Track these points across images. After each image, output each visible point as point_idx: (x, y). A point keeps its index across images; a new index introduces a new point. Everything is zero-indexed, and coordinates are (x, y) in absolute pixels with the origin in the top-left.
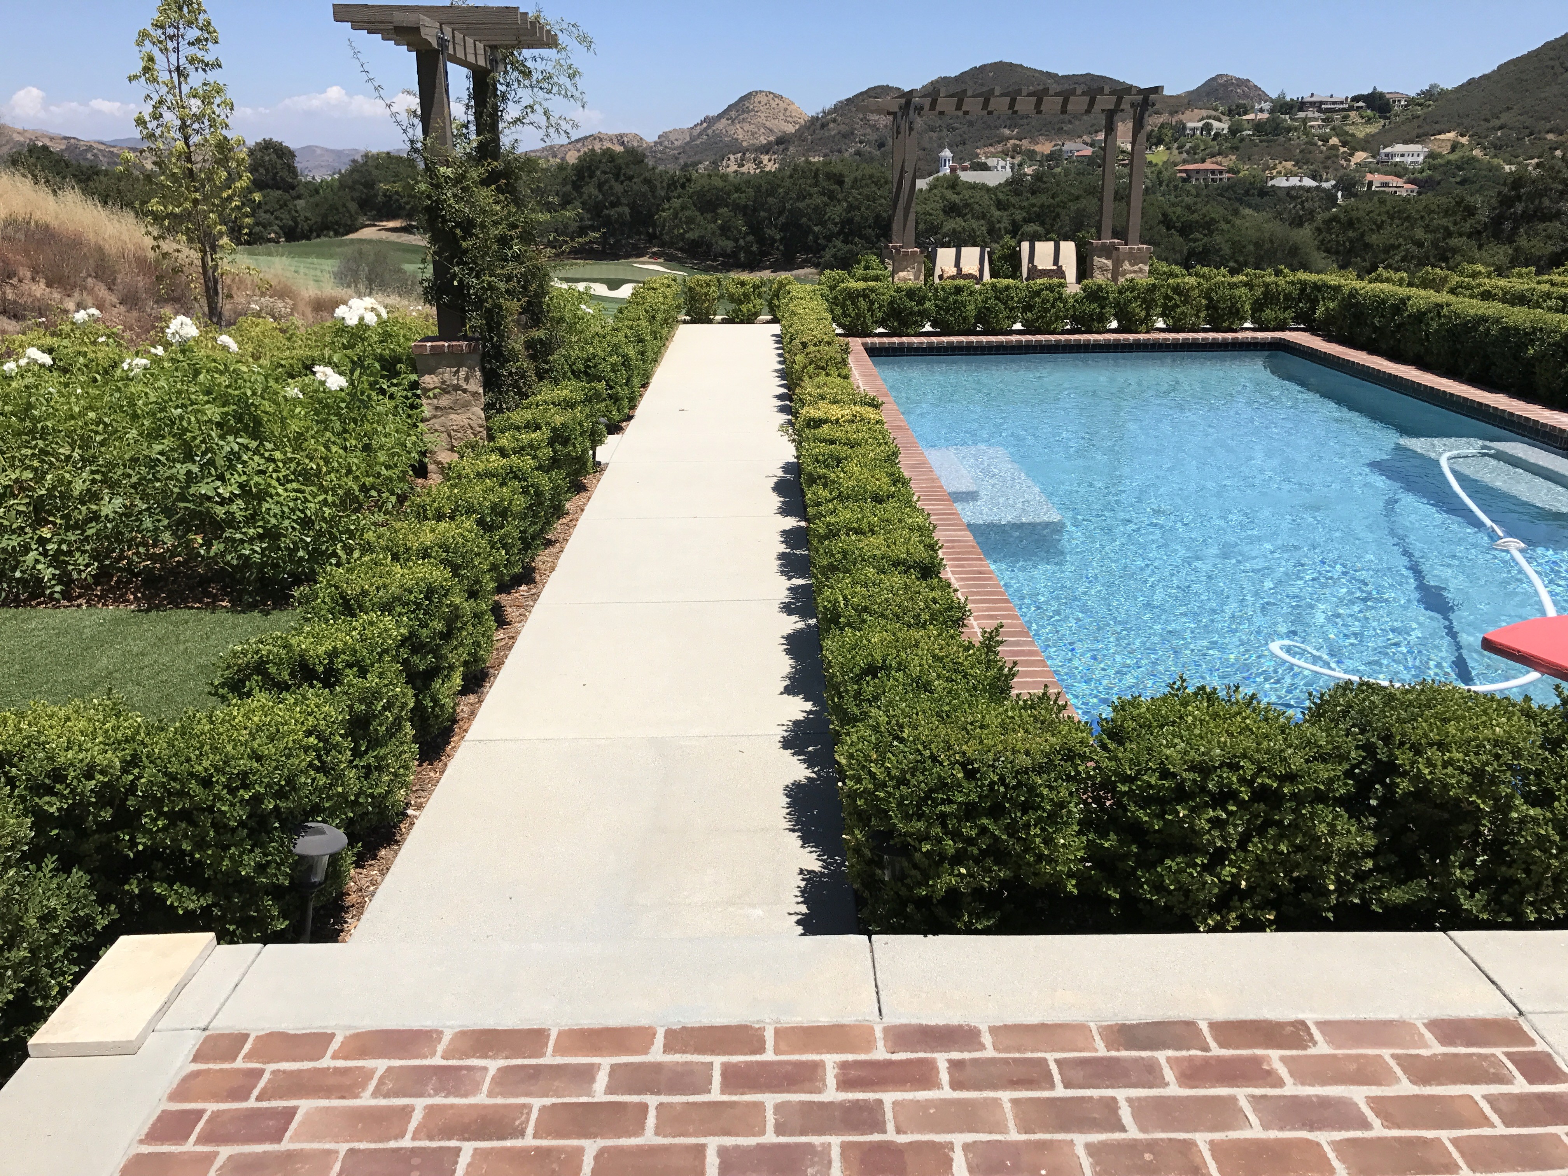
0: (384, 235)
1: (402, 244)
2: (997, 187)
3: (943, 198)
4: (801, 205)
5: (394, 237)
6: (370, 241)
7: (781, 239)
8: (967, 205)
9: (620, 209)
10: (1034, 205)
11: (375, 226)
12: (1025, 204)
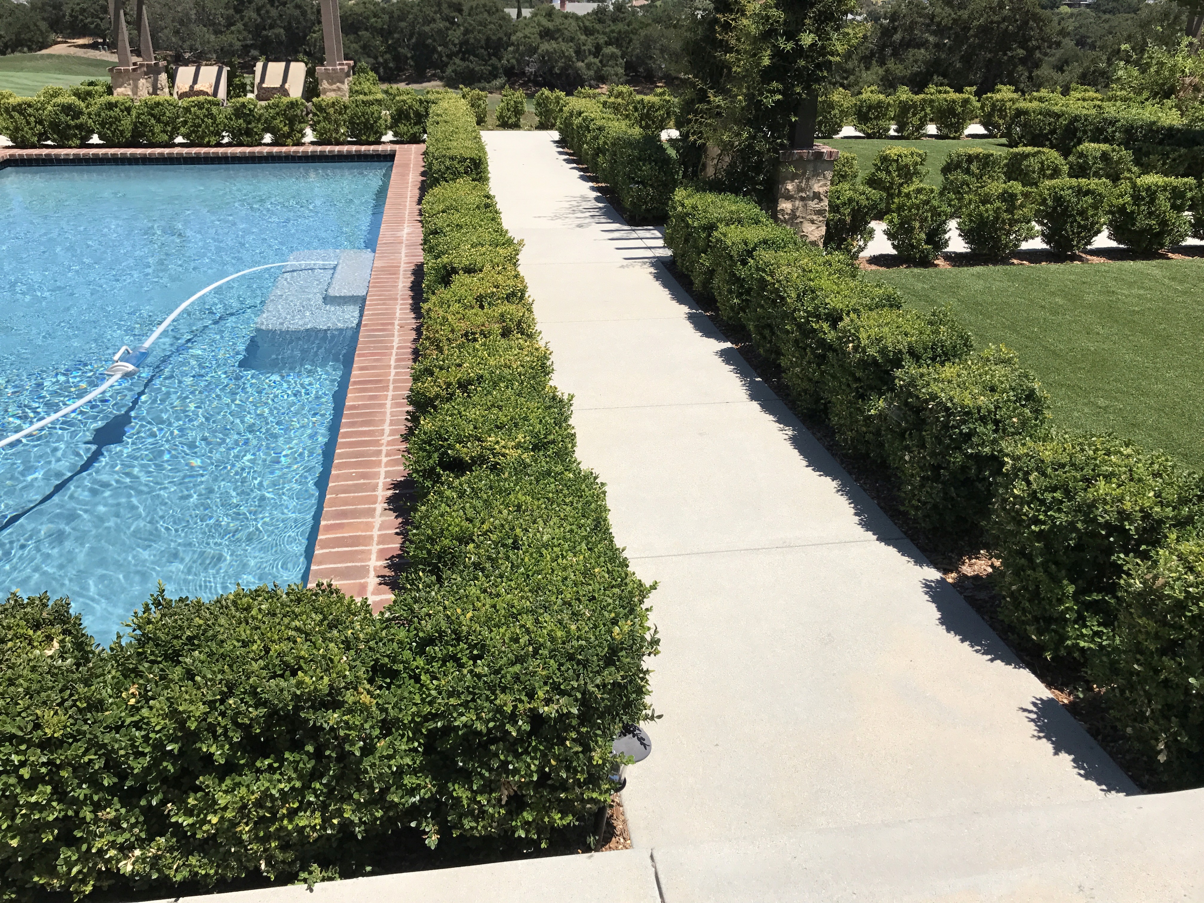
0: (73, 51)
1: (88, 59)
2: (585, 16)
3: (539, 24)
4: (427, 29)
5: (80, 52)
6: (59, 57)
7: (412, 58)
8: (559, 30)
9: (277, 31)
10: (613, 31)
11: (66, 42)
12: (607, 30)
